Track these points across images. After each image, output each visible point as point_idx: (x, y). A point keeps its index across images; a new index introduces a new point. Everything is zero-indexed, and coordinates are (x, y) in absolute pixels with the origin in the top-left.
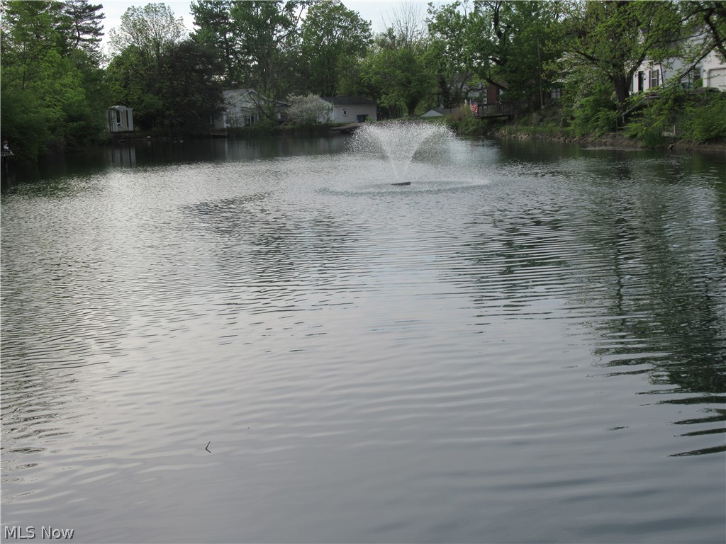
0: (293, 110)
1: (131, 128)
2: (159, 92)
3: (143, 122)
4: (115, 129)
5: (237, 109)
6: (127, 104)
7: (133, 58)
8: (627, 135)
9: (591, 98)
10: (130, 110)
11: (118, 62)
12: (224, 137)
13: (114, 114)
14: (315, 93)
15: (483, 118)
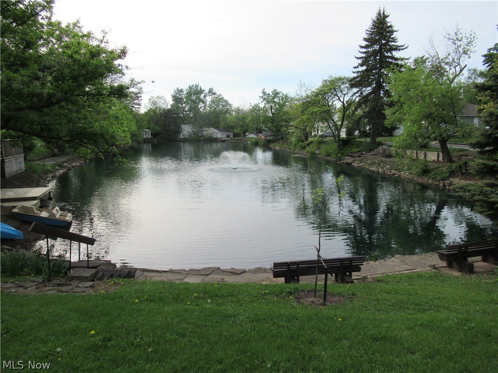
0: (205, 133)
1: (150, 137)
2: (160, 125)
3: (154, 135)
4: (145, 137)
5: (186, 132)
6: (149, 129)
7: (152, 114)
8: (306, 151)
9: (297, 139)
10: (150, 131)
11: (146, 114)
12: (181, 141)
13: (144, 133)
14: (213, 127)
15: (266, 140)
